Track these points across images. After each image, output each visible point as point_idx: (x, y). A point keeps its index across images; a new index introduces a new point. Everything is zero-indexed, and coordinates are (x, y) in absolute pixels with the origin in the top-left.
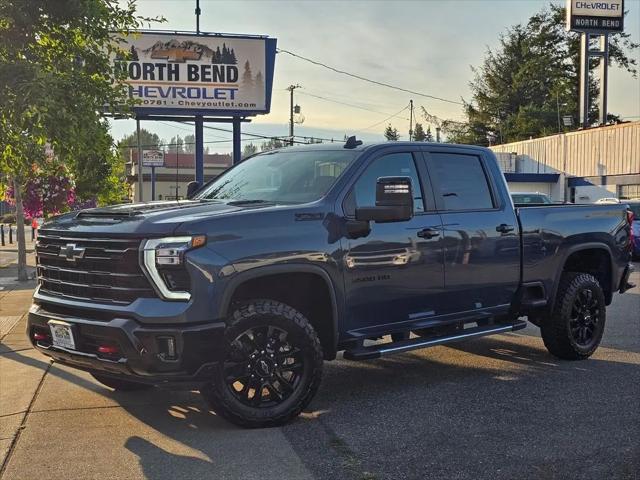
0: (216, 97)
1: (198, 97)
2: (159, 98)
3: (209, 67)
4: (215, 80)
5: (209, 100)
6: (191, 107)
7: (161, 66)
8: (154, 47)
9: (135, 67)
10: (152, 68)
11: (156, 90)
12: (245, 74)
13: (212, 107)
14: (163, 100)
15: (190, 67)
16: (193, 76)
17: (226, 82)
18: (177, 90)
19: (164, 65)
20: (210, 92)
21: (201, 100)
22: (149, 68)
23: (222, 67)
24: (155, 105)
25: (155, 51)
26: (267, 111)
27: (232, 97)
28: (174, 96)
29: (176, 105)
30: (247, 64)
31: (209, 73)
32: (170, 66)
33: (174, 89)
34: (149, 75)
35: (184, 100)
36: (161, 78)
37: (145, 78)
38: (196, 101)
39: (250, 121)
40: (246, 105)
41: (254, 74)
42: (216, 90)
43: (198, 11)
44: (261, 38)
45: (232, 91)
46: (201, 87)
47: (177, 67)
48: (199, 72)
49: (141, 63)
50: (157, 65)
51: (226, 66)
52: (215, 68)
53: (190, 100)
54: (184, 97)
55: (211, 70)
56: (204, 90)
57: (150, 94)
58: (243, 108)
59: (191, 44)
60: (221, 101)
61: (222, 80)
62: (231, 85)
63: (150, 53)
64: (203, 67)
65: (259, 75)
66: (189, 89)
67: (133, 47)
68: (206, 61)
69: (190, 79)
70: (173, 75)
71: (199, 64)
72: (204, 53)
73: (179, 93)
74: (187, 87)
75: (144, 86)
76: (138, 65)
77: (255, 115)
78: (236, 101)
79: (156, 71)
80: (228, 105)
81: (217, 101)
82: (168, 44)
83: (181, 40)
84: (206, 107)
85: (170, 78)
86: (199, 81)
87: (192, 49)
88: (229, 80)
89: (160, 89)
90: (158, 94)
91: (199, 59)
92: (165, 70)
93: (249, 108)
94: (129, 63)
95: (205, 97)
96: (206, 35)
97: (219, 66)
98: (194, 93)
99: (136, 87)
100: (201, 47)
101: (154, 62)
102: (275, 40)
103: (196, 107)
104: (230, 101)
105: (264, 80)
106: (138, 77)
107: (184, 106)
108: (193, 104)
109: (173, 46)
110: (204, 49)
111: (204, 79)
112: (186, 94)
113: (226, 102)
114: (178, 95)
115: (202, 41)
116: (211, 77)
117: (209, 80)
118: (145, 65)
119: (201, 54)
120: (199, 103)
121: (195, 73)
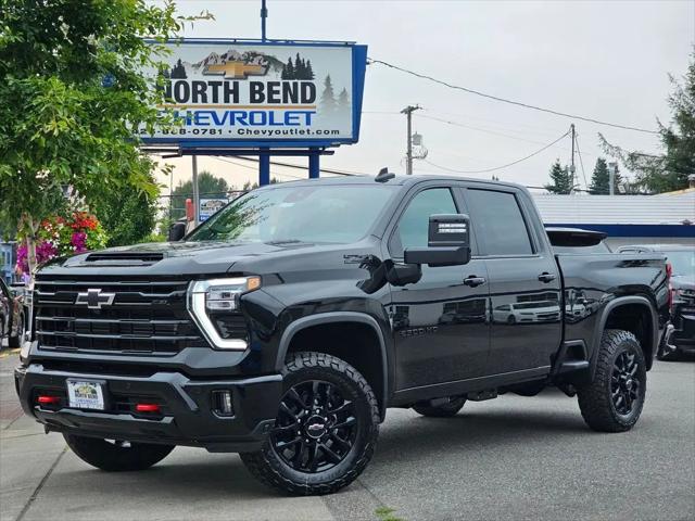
0: (287, 123)
1: (264, 123)
2: (213, 125)
3: (278, 84)
4: (285, 101)
5: (276, 128)
6: (253, 136)
7: (215, 85)
8: (207, 60)
9: (182, 86)
10: (204, 88)
11: (210, 115)
12: (325, 92)
13: (281, 136)
14: (217, 128)
15: (253, 85)
16: (257, 97)
17: (300, 103)
18: (237, 115)
19: (220, 83)
20: (279, 117)
21: (267, 127)
22: (199, 88)
23: (295, 85)
24: (208, 135)
25: (207, 65)
26: (354, 140)
27: (308, 123)
28: (232, 123)
29: (234, 135)
30: (328, 79)
31: (278, 92)
32: (227, 84)
33: (232, 114)
34: (200, 96)
35: (245, 127)
36: (215, 100)
37: (195, 100)
38: (260, 128)
39: (332, 153)
40: (327, 132)
41: (337, 92)
42: (287, 114)
43: (264, 13)
44: (347, 45)
45: (308, 115)
46: (267, 111)
47: (236, 85)
48: (265, 92)
49: (189, 81)
50: (210, 83)
51: (299, 82)
52: (286, 86)
53: (253, 128)
54: (244, 124)
55: (280, 88)
56: (271, 114)
57: (201, 121)
58: (323, 136)
59: (255, 55)
60: (294, 128)
61: (295, 100)
62: (307, 107)
63: (202, 68)
64: (271, 85)
65: (344, 93)
66: (252, 114)
67: (180, 61)
68: (275, 76)
69: (253, 100)
70: (231, 96)
71: (264, 80)
72: (272, 67)
73: (238, 119)
74: (248, 111)
75: (193, 111)
76: (186, 85)
77: (338, 146)
78: (313, 127)
79: (209, 91)
80: (302, 132)
81: (288, 128)
82: (224, 56)
83: (242, 51)
84: (274, 136)
85: (227, 100)
86: (265, 103)
87: (256, 62)
88: (304, 101)
89: (214, 114)
90: (211, 120)
91: (265, 74)
92: (221, 89)
93: (330, 136)
94: (174, 81)
95: (272, 123)
96: (274, 43)
97: (291, 82)
98: (258, 118)
99: (183, 113)
100: (266, 58)
101: (206, 79)
102: (366, 47)
103: (261, 136)
104: (305, 128)
105: (350, 99)
106: (186, 100)
107: (245, 136)
108: (257, 132)
109: (231, 59)
110: (271, 61)
111: (271, 100)
112: (247, 120)
113: (299, 128)
114: (236, 122)
115: (268, 51)
116: (280, 97)
117: (278, 101)
118: (195, 84)
119: (267, 68)
120: (264, 132)
121: (260, 92)
